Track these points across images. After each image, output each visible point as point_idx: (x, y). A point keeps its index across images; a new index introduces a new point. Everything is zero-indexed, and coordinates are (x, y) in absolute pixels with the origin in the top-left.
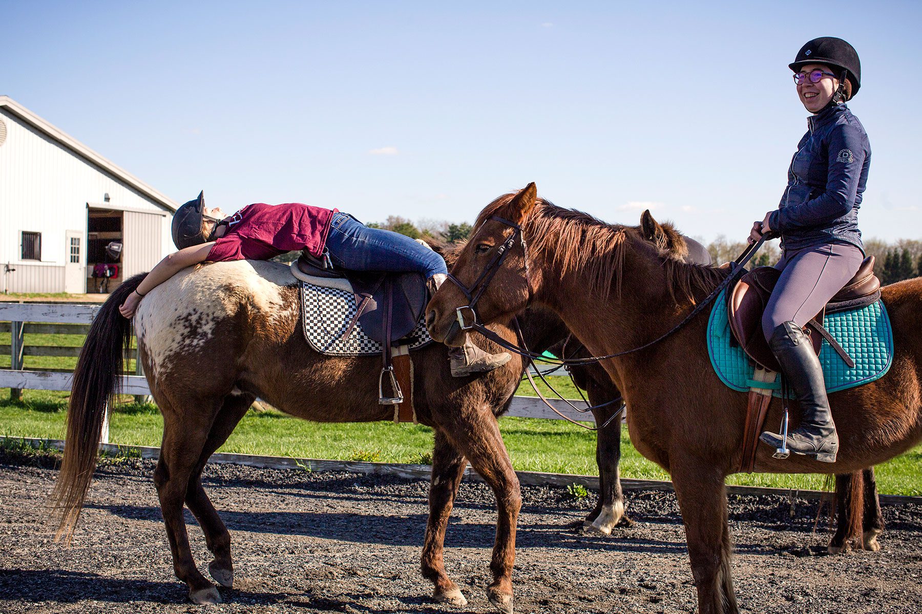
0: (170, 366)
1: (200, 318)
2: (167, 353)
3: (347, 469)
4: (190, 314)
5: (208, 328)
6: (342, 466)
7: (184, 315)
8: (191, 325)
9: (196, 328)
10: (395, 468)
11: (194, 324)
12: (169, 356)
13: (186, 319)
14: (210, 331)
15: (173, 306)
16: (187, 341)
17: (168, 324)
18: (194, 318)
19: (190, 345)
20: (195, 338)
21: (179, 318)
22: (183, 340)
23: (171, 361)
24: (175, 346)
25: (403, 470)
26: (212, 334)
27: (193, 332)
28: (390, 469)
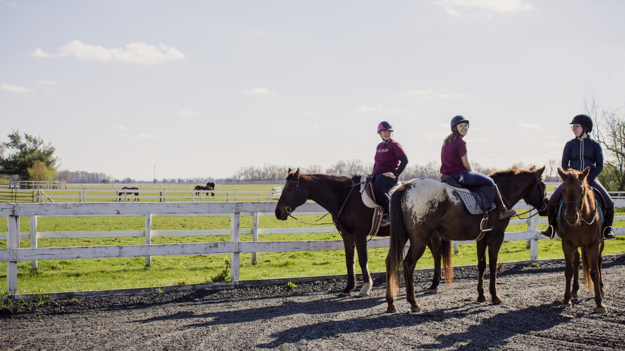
0: (425, 219)
1: (435, 202)
2: (424, 214)
3: (178, 290)
4: (432, 200)
5: (436, 205)
6: (175, 288)
7: (431, 200)
8: (432, 204)
9: (434, 205)
10: (203, 286)
11: (433, 204)
12: (425, 215)
13: (431, 202)
14: (437, 207)
15: (426, 197)
16: (431, 210)
17: (425, 203)
18: (434, 201)
19: (432, 212)
20: (433, 209)
21: (429, 201)
22: (429, 210)
23: (426, 217)
24: (427, 212)
25: (207, 286)
26: (438, 207)
27: (433, 207)
28: (201, 287)
